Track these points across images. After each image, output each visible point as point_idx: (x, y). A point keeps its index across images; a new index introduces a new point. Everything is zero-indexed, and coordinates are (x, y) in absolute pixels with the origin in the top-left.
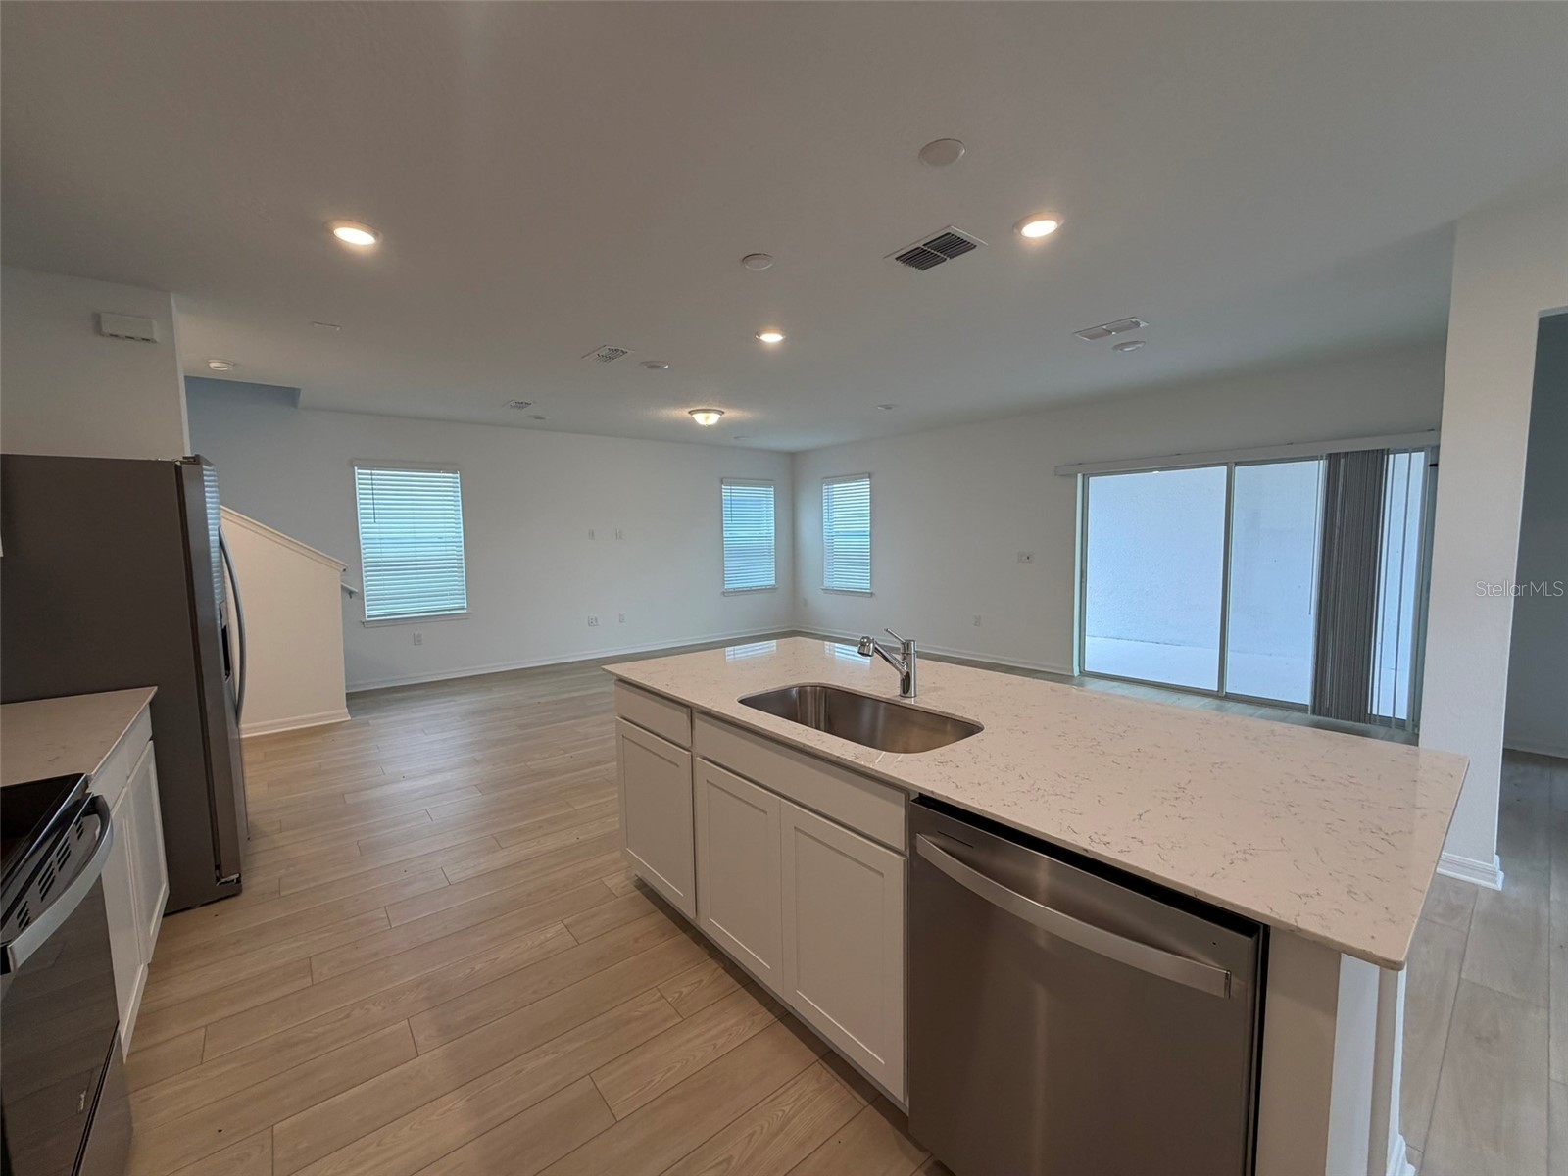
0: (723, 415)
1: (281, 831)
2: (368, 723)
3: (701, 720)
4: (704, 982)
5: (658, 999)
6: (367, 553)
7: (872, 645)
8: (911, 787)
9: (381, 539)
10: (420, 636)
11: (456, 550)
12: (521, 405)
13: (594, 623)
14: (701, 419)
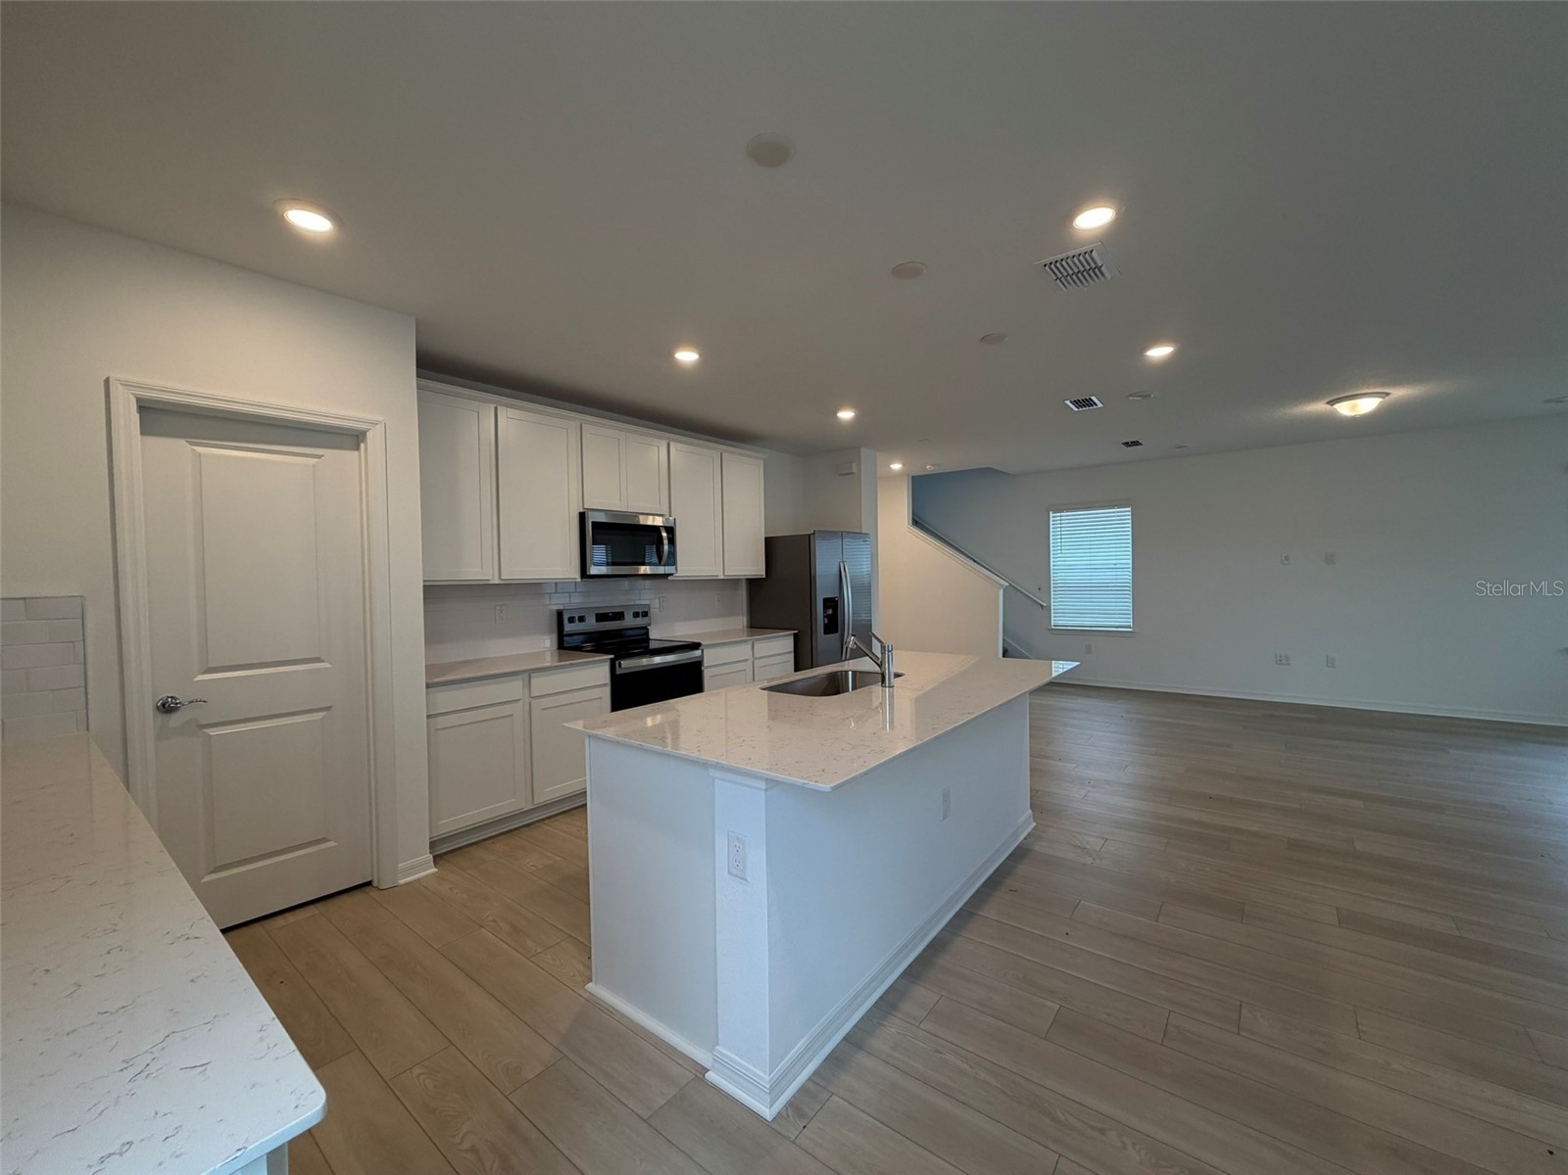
0: (1389, 398)
6: (1057, 576)
9: (1066, 566)
10: (1089, 645)
11: (1127, 576)
12: (1130, 444)
13: (1284, 662)
14: (1346, 409)
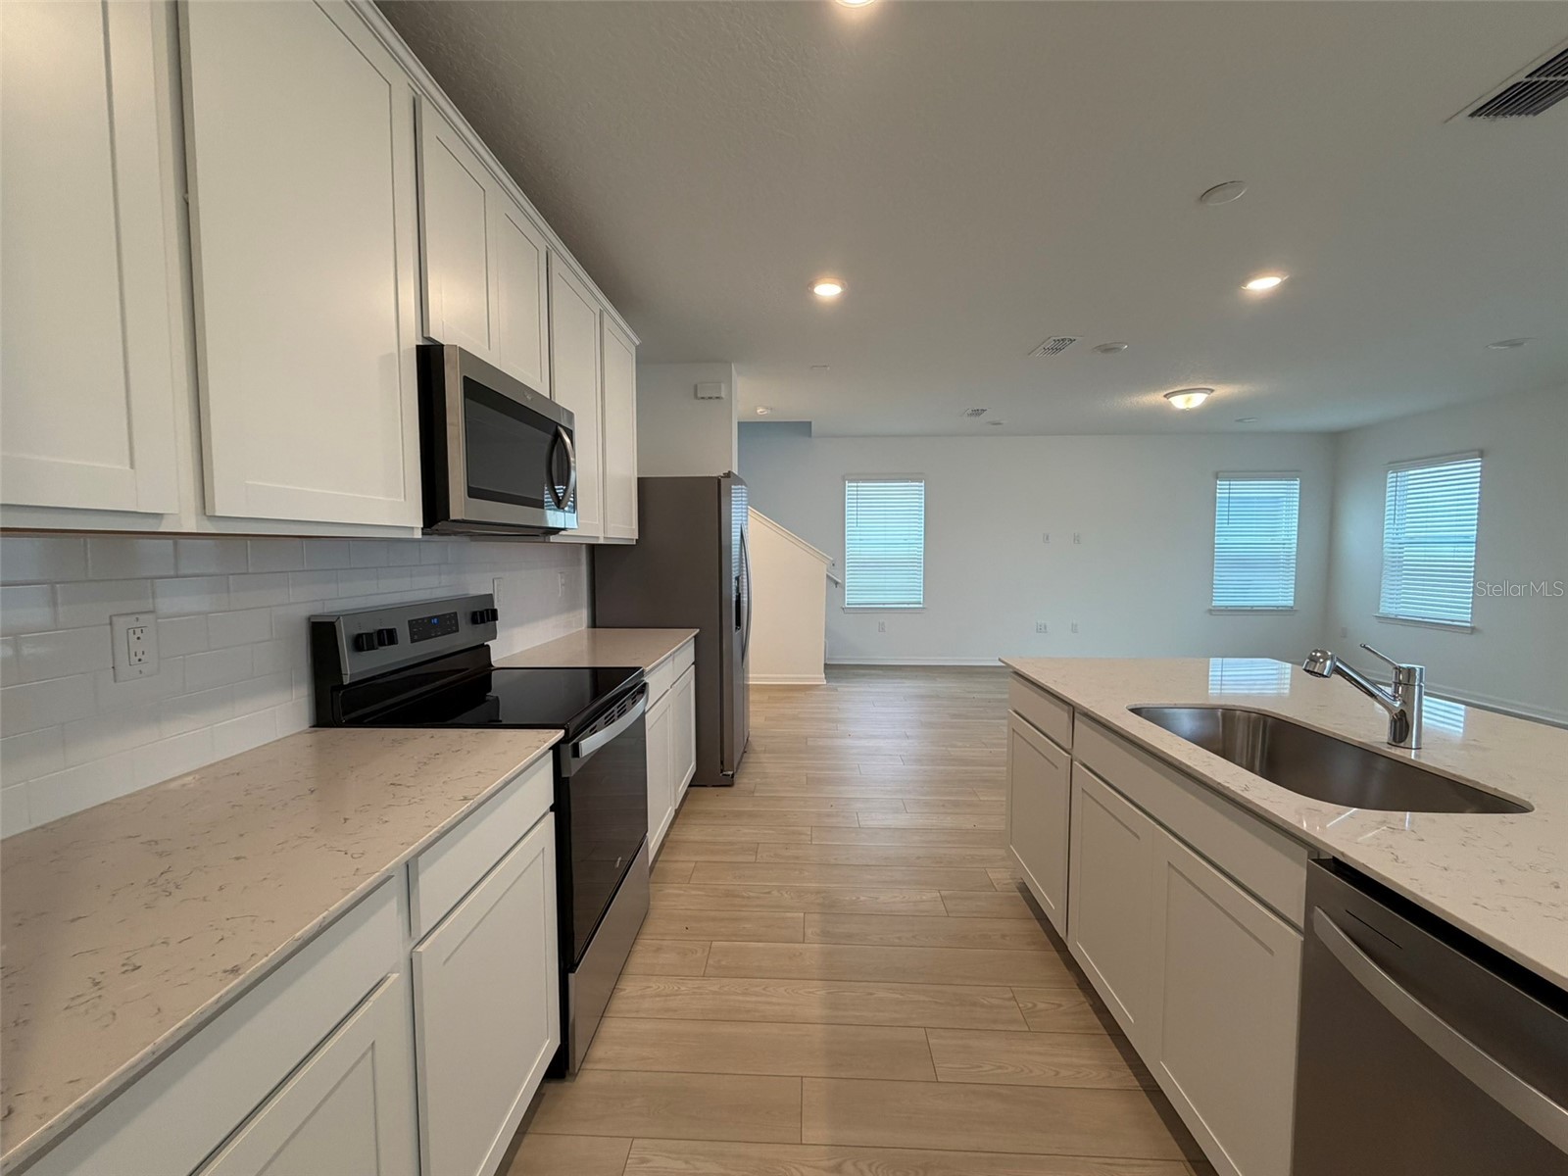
0: (1213, 394)
1: (765, 752)
2: (837, 690)
3: (1083, 722)
4: (1062, 1008)
5: (1009, 999)
6: (851, 551)
7: (1328, 663)
8: (1322, 847)
9: (861, 540)
10: (883, 623)
11: (918, 550)
12: (977, 412)
13: (1043, 630)
14: (1180, 402)
